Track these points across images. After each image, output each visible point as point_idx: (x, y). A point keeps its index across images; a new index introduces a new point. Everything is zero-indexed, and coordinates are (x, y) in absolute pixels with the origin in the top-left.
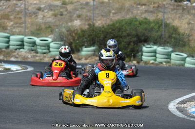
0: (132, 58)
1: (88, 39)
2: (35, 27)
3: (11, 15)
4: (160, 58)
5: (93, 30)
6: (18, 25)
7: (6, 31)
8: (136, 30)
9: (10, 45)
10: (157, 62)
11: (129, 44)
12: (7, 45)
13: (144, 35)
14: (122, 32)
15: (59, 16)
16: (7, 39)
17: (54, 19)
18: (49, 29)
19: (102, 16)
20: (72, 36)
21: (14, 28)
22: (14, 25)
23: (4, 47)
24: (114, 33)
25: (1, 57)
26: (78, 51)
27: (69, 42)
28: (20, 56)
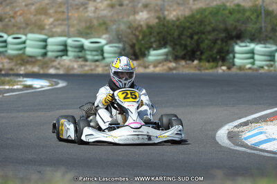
0: (220, 63)
1: (158, 38)
2: (83, 24)
3: (50, 9)
4: (260, 61)
5: (164, 25)
6: (60, 22)
7: (43, 31)
8: (224, 22)
9: (47, 51)
10: (255, 67)
11: (215, 42)
12: (43, 51)
13: (236, 28)
14: (205, 25)
15: (118, 7)
16: (43, 44)
17: (110, 11)
18: (103, 26)
19: (178, 4)
20: (135, 35)
21: (55, 26)
22: (56, 23)
23: (40, 54)
24: (194, 29)
25: (36, 69)
26: (144, 55)
27: (131, 43)
28: (62, 66)
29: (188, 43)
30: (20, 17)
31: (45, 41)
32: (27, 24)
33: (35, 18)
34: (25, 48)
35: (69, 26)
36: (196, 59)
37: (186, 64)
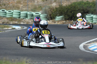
1: (59, 12)
2: (33, 7)
3: (22, 1)
4: (95, 21)
5: (61, 8)
6: (25, 6)
7: (19, 9)
8: (82, 7)
9: (20, 16)
10: (93, 23)
12: (19, 16)
13: (86, 9)
14: (76, 8)
15: (45, 1)
16: (19, 13)
17: (43, 3)
18: (40, 8)
19: (67, 1)
20: (51, 11)
21: (23, 8)
22: (24, 6)
23: (18, 17)
24: (72, 9)
25: (16, 22)
26: (54, 18)
27: (50, 14)
28: (25, 21)
29: (70, 14)
30: (11, 4)
31: (20, 13)
32: (14, 7)
33: (16, 5)
34: (13, 15)
35: (28, 8)
36: (73, 20)
37: (69, 21)
